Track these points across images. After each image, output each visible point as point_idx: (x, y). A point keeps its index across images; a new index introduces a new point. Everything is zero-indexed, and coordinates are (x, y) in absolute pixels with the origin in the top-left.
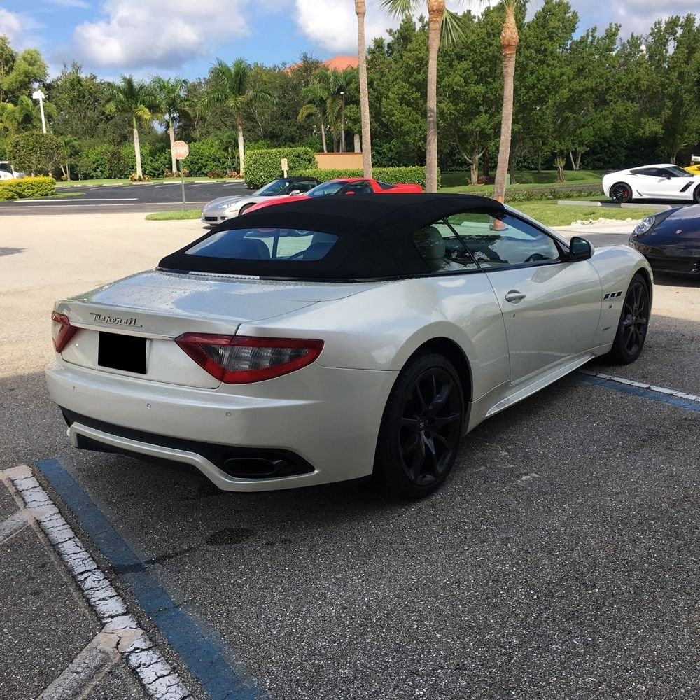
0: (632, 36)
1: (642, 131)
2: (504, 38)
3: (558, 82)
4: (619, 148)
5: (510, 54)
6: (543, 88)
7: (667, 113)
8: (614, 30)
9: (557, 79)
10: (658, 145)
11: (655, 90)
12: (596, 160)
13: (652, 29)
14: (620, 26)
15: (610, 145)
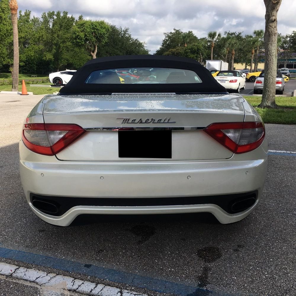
0: (34, 17)
1: (45, 58)
2: (12, 5)
3: (10, 32)
4: (33, 65)
5: (15, 13)
6: (3, 34)
7: (54, 51)
8: (28, 13)
9: (9, 31)
10: (50, 65)
11: (48, 41)
12: (24, 69)
13: (42, 15)
14: (31, 12)
15: (29, 63)
